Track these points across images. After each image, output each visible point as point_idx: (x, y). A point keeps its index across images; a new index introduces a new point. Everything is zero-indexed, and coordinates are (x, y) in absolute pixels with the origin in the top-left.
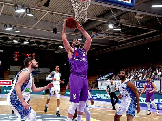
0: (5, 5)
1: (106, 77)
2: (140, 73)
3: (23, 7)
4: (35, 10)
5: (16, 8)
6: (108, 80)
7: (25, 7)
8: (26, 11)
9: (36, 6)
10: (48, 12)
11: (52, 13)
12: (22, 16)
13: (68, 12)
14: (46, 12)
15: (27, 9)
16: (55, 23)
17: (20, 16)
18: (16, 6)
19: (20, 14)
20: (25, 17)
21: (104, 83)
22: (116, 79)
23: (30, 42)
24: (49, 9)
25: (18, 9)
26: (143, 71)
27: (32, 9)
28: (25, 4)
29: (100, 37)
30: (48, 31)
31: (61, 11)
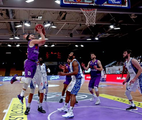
0: (38, 23)
1: (111, 64)
2: (138, 59)
3: (49, 22)
4: (56, 23)
5: (45, 24)
6: (114, 66)
7: (50, 22)
8: (51, 25)
9: (57, 21)
10: (66, 23)
11: (68, 24)
12: (49, 29)
13: (79, 21)
14: (64, 23)
15: (51, 23)
16: (71, 30)
17: (47, 29)
18: (45, 23)
19: (47, 27)
20: (51, 29)
21: (111, 68)
22: (119, 65)
23: (55, 45)
24: (65, 21)
25: (46, 24)
26: (140, 57)
27: (55, 23)
28: (50, 20)
29: (104, 36)
30: (66, 36)
31: (74, 21)
